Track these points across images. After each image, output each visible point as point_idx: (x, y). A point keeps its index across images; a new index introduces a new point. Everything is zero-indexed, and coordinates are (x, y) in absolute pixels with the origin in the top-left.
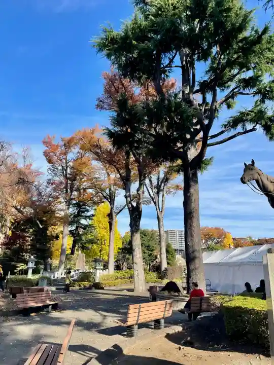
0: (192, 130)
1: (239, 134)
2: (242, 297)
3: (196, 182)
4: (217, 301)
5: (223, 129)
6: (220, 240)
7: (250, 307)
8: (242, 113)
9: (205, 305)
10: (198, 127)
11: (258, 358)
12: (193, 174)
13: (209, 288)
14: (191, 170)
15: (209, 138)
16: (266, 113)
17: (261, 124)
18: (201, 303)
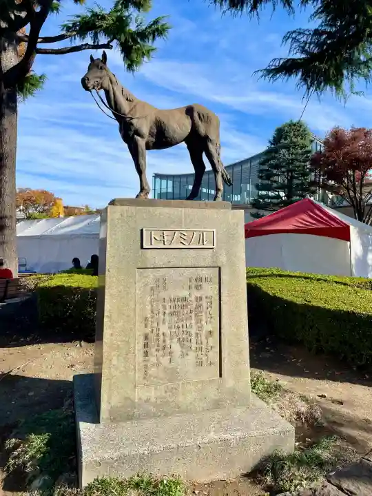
0: (13, 17)
1: (87, 46)
2: (66, 275)
3: (14, 110)
4: (30, 282)
5: (64, 32)
6: (46, 208)
7: (75, 285)
8: (95, 15)
9: (14, 288)
10: (23, 14)
11: (78, 345)
12: (8, 95)
13: (23, 269)
14: (5, 88)
15: (39, 40)
16: (128, 25)
17: (119, 40)
18: (6, 287)
